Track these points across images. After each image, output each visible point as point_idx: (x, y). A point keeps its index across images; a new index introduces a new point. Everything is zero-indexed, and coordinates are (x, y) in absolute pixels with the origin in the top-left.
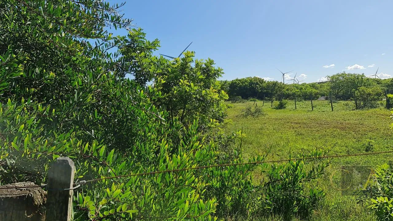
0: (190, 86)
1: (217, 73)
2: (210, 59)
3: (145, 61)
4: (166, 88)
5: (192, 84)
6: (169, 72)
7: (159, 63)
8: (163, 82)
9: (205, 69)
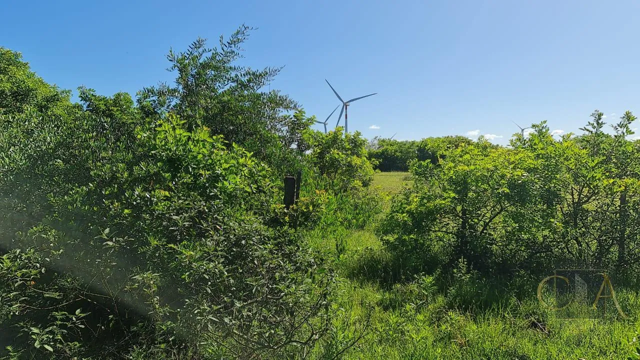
0: (338, 154)
1: (363, 142)
2: (357, 131)
3: (305, 136)
4: (321, 155)
5: (340, 153)
6: (323, 143)
7: (316, 137)
8: (319, 151)
9: (353, 139)
